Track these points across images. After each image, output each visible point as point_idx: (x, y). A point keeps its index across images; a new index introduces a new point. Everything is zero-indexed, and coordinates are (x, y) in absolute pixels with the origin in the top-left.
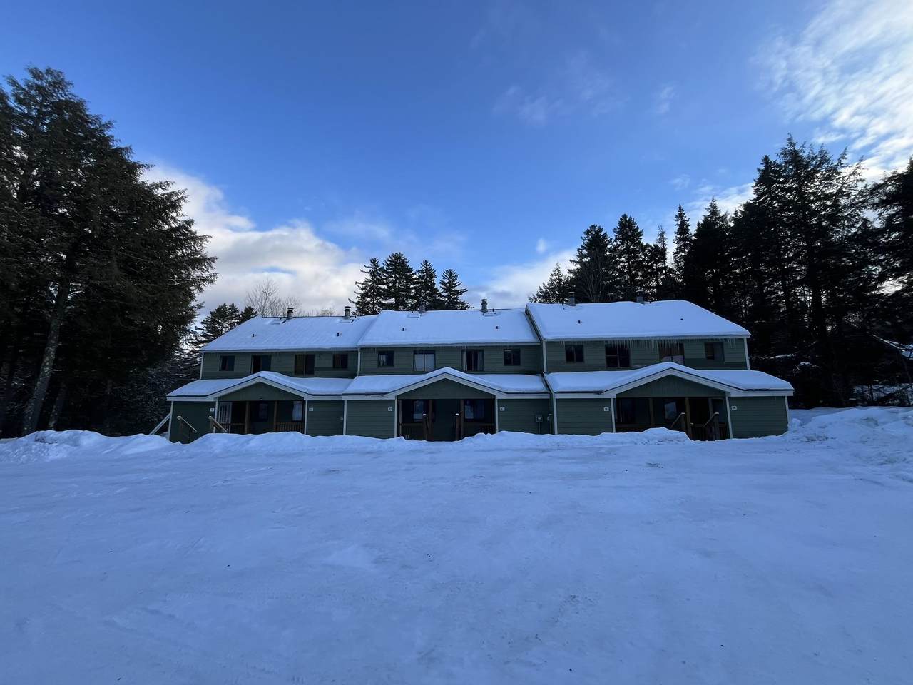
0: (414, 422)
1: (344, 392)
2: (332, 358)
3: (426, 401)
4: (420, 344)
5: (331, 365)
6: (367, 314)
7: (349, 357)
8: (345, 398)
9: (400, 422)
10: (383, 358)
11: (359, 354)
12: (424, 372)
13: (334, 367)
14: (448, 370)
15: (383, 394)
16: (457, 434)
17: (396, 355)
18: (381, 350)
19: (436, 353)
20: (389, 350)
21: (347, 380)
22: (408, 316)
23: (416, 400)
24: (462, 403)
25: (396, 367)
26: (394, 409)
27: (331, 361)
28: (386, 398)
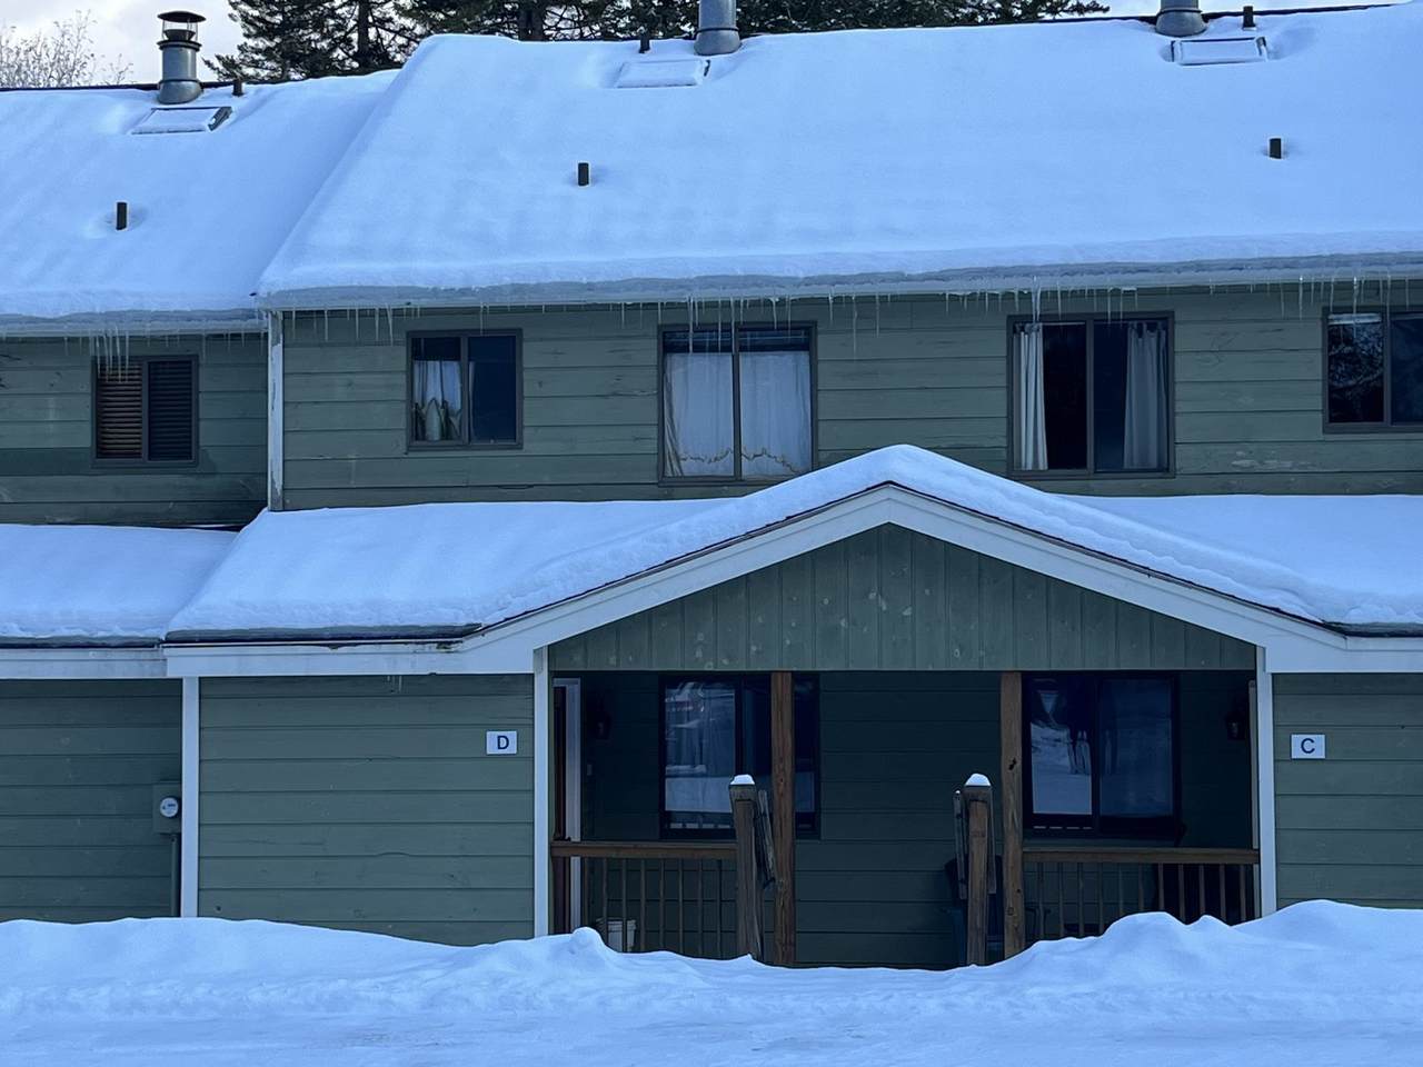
0: (667, 835)
1: (178, 624)
2: (84, 384)
3: (752, 687)
4: (708, 282)
5: (84, 438)
6: (318, 66)
7: (206, 381)
8: (187, 666)
9: (573, 830)
10: (445, 384)
11: (275, 354)
12: (735, 484)
13: (102, 449)
14: (909, 462)
15: (447, 637)
16: (977, 917)
17: (532, 356)
18: (427, 325)
19: (824, 343)
20: (481, 324)
21: (194, 544)
22: (615, 78)
23: (676, 679)
24: (1011, 703)
25: (535, 441)
26: (527, 741)
27: (83, 408)
28: (472, 659)
